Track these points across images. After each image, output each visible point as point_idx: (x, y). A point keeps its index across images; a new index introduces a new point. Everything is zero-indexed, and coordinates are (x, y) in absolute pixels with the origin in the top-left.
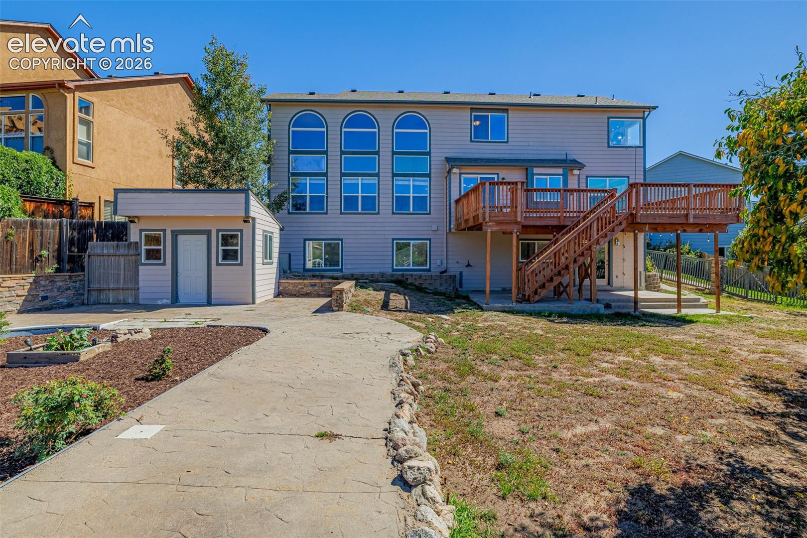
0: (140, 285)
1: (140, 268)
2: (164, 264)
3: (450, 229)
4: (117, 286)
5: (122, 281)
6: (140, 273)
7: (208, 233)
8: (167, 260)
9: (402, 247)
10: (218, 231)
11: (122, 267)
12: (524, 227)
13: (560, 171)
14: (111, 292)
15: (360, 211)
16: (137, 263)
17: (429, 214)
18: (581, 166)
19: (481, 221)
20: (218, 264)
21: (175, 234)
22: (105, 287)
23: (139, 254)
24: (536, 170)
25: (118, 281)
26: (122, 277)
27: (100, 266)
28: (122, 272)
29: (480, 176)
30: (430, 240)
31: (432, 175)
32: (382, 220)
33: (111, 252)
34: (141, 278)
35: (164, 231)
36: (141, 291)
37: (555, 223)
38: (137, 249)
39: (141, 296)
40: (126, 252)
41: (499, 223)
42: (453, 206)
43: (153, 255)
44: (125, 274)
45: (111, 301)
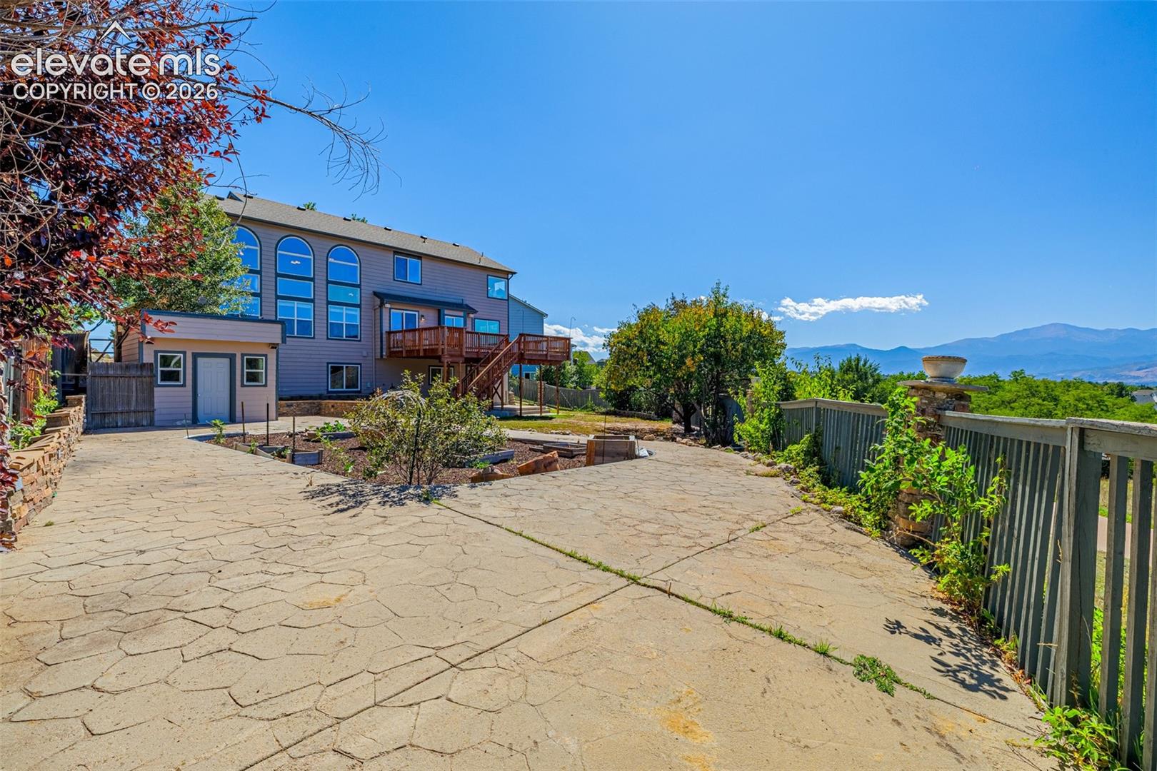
0: (155, 407)
1: (156, 389)
2: (184, 385)
3: (382, 356)
4: (126, 408)
5: (133, 403)
6: (156, 394)
7: (232, 358)
8: (187, 382)
9: (336, 370)
10: (243, 355)
11: (134, 389)
12: (466, 359)
13: (462, 314)
14: (119, 415)
15: (296, 334)
16: (152, 385)
17: (360, 341)
18: (475, 312)
19: (440, 354)
20: (243, 385)
21: (196, 356)
22: (111, 410)
23: (156, 376)
24: (446, 312)
25: (129, 403)
26: (134, 399)
27: (102, 389)
28: (134, 394)
29: (405, 312)
30: (360, 364)
31: (363, 306)
32: (318, 345)
33: (119, 372)
34: (156, 400)
35: (184, 353)
36: (156, 413)
37: (475, 356)
38: (152, 370)
39: (156, 418)
40: (139, 373)
41: (452, 356)
42: (384, 336)
43: (171, 376)
44: (137, 397)
45: (119, 424)
